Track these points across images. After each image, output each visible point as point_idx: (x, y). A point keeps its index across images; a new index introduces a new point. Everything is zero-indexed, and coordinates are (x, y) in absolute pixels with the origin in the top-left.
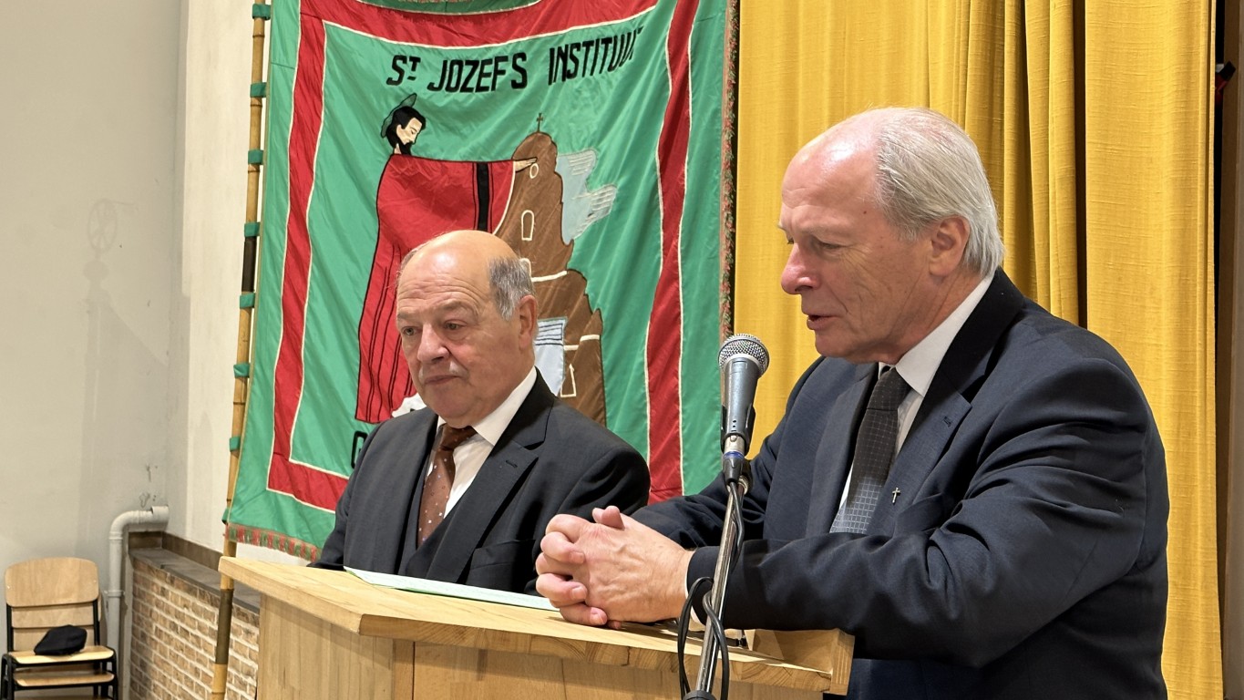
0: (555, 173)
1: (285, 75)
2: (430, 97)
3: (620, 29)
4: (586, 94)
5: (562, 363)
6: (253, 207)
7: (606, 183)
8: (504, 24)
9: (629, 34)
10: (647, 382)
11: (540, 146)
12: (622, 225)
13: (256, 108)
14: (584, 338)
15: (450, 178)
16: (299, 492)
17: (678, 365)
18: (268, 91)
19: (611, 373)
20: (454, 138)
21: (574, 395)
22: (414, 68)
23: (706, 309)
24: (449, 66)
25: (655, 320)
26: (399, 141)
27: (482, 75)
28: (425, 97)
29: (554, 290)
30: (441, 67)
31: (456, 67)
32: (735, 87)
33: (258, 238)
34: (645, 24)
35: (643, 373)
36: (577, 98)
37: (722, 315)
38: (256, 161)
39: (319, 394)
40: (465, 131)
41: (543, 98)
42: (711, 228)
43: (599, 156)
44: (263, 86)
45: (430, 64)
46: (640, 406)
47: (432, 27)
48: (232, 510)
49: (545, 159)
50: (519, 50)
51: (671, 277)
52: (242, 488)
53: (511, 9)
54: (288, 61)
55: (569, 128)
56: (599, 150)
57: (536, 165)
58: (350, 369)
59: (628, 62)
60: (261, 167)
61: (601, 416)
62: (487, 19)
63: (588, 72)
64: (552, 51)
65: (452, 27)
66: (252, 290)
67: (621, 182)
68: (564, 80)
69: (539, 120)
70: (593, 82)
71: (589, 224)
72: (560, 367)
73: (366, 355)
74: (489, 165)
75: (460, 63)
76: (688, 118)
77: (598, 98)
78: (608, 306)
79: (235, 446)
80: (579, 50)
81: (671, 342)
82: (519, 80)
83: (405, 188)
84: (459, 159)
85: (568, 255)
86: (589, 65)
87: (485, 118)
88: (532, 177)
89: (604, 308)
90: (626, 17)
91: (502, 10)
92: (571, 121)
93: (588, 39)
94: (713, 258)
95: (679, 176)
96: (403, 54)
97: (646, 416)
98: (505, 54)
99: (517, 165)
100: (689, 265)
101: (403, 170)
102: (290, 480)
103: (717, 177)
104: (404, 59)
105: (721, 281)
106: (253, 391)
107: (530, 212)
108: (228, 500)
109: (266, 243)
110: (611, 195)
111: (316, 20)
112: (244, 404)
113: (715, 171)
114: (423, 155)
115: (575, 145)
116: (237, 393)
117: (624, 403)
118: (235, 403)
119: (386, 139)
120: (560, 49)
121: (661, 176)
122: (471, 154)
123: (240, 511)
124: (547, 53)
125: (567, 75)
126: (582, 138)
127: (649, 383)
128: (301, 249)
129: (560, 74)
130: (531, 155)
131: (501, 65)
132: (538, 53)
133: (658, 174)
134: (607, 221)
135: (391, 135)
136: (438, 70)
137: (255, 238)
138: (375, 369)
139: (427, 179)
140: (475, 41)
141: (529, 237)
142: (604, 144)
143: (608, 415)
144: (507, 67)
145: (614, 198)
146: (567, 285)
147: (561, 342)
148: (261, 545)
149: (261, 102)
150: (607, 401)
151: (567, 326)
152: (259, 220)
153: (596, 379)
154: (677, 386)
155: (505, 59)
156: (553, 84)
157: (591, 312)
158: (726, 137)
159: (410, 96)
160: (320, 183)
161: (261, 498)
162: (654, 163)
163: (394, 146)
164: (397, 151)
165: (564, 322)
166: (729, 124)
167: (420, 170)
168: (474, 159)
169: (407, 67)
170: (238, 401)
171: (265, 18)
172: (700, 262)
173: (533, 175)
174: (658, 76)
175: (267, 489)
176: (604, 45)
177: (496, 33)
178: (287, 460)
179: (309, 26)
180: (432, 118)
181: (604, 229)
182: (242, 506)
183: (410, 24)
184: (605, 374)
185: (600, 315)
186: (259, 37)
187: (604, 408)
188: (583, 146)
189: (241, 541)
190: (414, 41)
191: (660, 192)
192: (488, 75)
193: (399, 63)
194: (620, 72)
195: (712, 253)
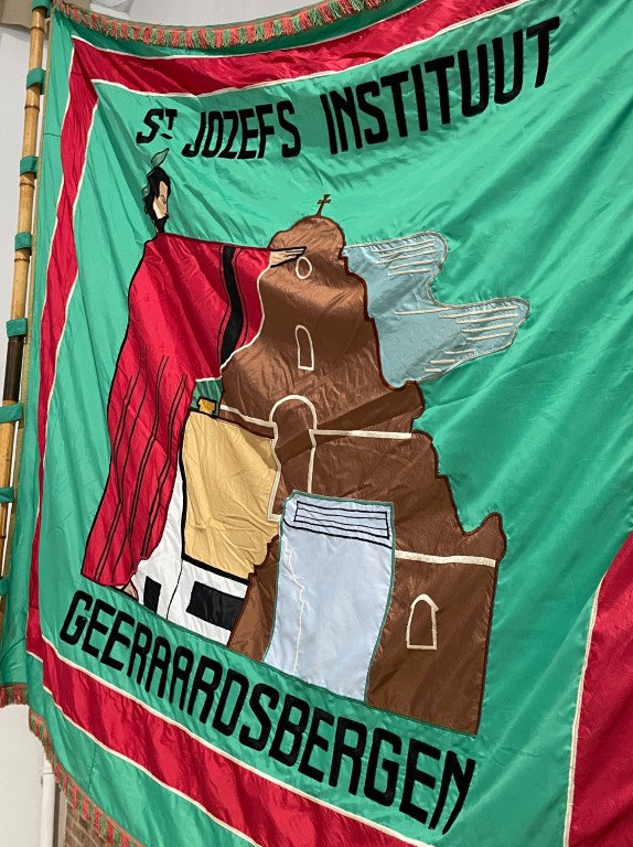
21: (434, 648)
22: (169, 125)
24: (208, 121)
26: (155, 214)
30: (199, 122)
96: (158, 108)
99: (274, 256)
104: (160, 113)
136: (195, 125)
147: (388, 543)
165: (391, 512)
169: (163, 124)
193: (155, 119)
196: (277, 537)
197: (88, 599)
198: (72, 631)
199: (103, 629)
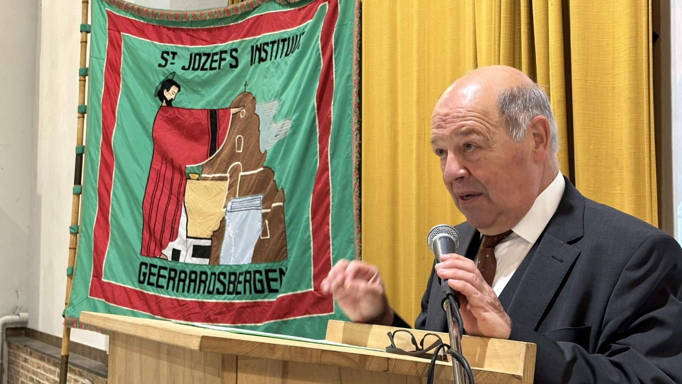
0: (255, 114)
1: (99, 63)
2: (184, 73)
3: (291, 34)
4: (273, 70)
5: (261, 220)
6: (80, 137)
7: (285, 118)
8: (224, 33)
9: (297, 36)
10: (311, 228)
11: (246, 100)
12: (295, 141)
13: (83, 82)
14: (274, 205)
15: (195, 118)
16: (108, 297)
17: (329, 219)
18: (90, 72)
19: (290, 224)
20: (196, 96)
21: (269, 237)
22: (173, 58)
23: (345, 187)
24: (193, 57)
25: (316, 193)
26: (165, 98)
27: (212, 61)
28: (180, 74)
29: (256, 179)
30: (189, 57)
31: (197, 57)
32: (360, 62)
33: (84, 155)
34: (307, 30)
35: (309, 224)
36: (267, 72)
37: (354, 190)
38: (82, 111)
39: (119, 242)
40: (203, 92)
41: (247, 73)
42: (348, 141)
43: (281, 103)
44: (87, 70)
45: (182, 56)
46: (307, 242)
47: (183, 35)
48: (68, 309)
49: (250, 107)
50: (234, 47)
51: (324, 169)
52: (74, 297)
53: (228, 25)
54: (101, 55)
55: (263, 89)
56: (281, 100)
57: (244, 110)
58: (138, 227)
59: (297, 51)
60: (86, 115)
61: (284, 249)
62: (215, 30)
63: (273, 58)
64: (252, 47)
65: (195, 35)
66: (80, 184)
67: (294, 117)
68: (259, 63)
69: (245, 85)
70: (277, 63)
71: (276, 141)
72: (259, 222)
73: (147, 218)
74: (217, 111)
75: (200, 55)
76: (333, 80)
77: (279, 72)
78: (288, 186)
79: (70, 273)
80: (268, 46)
81: (325, 205)
82: (234, 64)
83: (169, 125)
84: (200, 108)
85: (263, 159)
86: (274, 54)
87: (214, 85)
88: (241, 117)
89: (285, 188)
90: (295, 27)
91: (223, 25)
92: (264, 85)
93: (273, 40)
94: (349, 157)
95: (328, 112)
96: (167, 50)
97: (310, 248)
98: (226, 49)
99: (233, 111)
100: (335, 162)
101: (167, 115)
102: (103, 291)
103: (350, 113)
104: (168, 53)
105: (354, 170)
106: (80, 241)
107: (241, 136)
108: (66, 304)
109: (88, 157)
110: (289, 124)
111: (117, 33)
112: (75, 249)
113: (349, 109)
114: (179, 106)
115: (266, 98)
116: (71, 243)
117: (297, 241)
118: (70, 248)
119: (157, 98)
120: (257, 46)
121: (318, 113)
122: (207, 105)
123: (73, 309)
124: (250, 49)
125: (261, 60)
126: (271, 94)
127: (312, 229)
128: (109, 160)
129: (257, 60)
130: (241, 105)
131: (224, 56)
132: (244, 49)
133: (316, 111)
134: (286, 140)
135: (160, 95)
136: (187, 59)
137: (82, 155)
138: (152, 227)
139: (182, 120)
140: (208, 43)
141: (240, 150)
142: (283, 97)
143: (288, 248)
144: (227, 56)
145: (290, 126)
146: (263, 175)
147: (260, 208)
148: (85, 329)
149: (85, 78)
150: (287, 240)
151: (264, 198)
152: (84, 144)
153: (281, 227)
154: (329, 230)
155: (226, 52)
156: (253, 65)
157: (278, 191)
158: (355, 90)
159: (172, 73)
160: (119, 123)
161: (85, 302)
162: (314, 106)
163: (162, 102)
164: (164, 104)
165: (262, 197)
166: (356, 82)
167: (177, 114)
168: (208, 108)
169: (169, 58)
170: (72, 247)
171: (87, 32)
172: (341, 159)
173: (242, 115)
174: (315, 57)
175: (89, 297)
176: (282, 43)
177: (220, 38)
178: (101, 280)
179: (113, 36)
180: (185, 85)
181: (285, 144)
182: (74, 307)
183: (171, 33)
184: (286, 225)
185: (283, 192)
186: (84, 42)
187: (286, 245)
188: (271, 99)
189: (74, 327)
190: (173, 43)
191: (317, 122)
192: (216, 61)
193: (165, 55)
194: (292, 57)
195: (348, 155)
196: (224, 218)
197: (146, 264)
198: (142, 278)
199: (154, 275)
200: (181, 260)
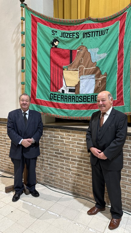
0: (88, 52)
1: (29, 31)
2: (60, 38)
3: (100, 30)
6: (23, 54)
7: (104, 53)
9: (103, 31)
11: (83, 48)
14: (103, 77)
15: (65, 52)
21: (100, 86)
22: (56, 33)
24: (62, 34)
27: (70, 35)
29: (92, 70)
38: (23, 46)
40: (67, 44)
41: (82, 40)
44: (24, 32)
45: (59, 33)
46: (115, 87)
47: (58, 26)
49: (85, 50)
54: (29, 28)
55: (90, 45)
56: (100, 48)
58: (48, 83)
62: (69, 27)
65: (62, 27)
66: (23, 69)
67: (108, 53)
68: (87, 37)
69: (82, 44)
70: (95, 38)
71: (100, 59)
72: (94, 82)
74: (72, 50)
75: (65, 33)
77: (97, 40)
78: (108, 72)
80: (90, 33)
83: (55, 53)
84: (67, 49)
86: (93, 35)
90: (102, 28)
93: (92, 31)
98: (75, 32)
99: (78, 51)
101: (55, 50)
106: (25, 87)
107: (82, 58)
109: (27, 61)
114: (59, 48)
115: (92, 47)
118: (22, 89)
120: (85, 32)
127: (117, 84)
128: (35, 62)
132: (81, 33)
135: (53, 44)
139: (60, 52)
141: (82, 62)
143: (106, 89)
145: (106, 55)
146: (96, 69)
147: (94, 78)
149: (23, 35)
152: (24, 57)
156: (84, 38)
160: (39, 51)
164: (54, 46)
165: (95, 75)
167: (59, 50)
171: (24, 20)
173: (82, 52)
176: (96, 32)
178: (35, 98)
179: (33, 23)
180: (61, 42)
181: (104, 60)
183: (54, 25)
184: (107, 83)
186: (22, 23)
188: (95, 48)
190: (55, 28)
193: (53, 32)
196: (79, 81)
197: (53, 94)
198: (51, 98)
199: (56, 97)
200: (65, 93)
